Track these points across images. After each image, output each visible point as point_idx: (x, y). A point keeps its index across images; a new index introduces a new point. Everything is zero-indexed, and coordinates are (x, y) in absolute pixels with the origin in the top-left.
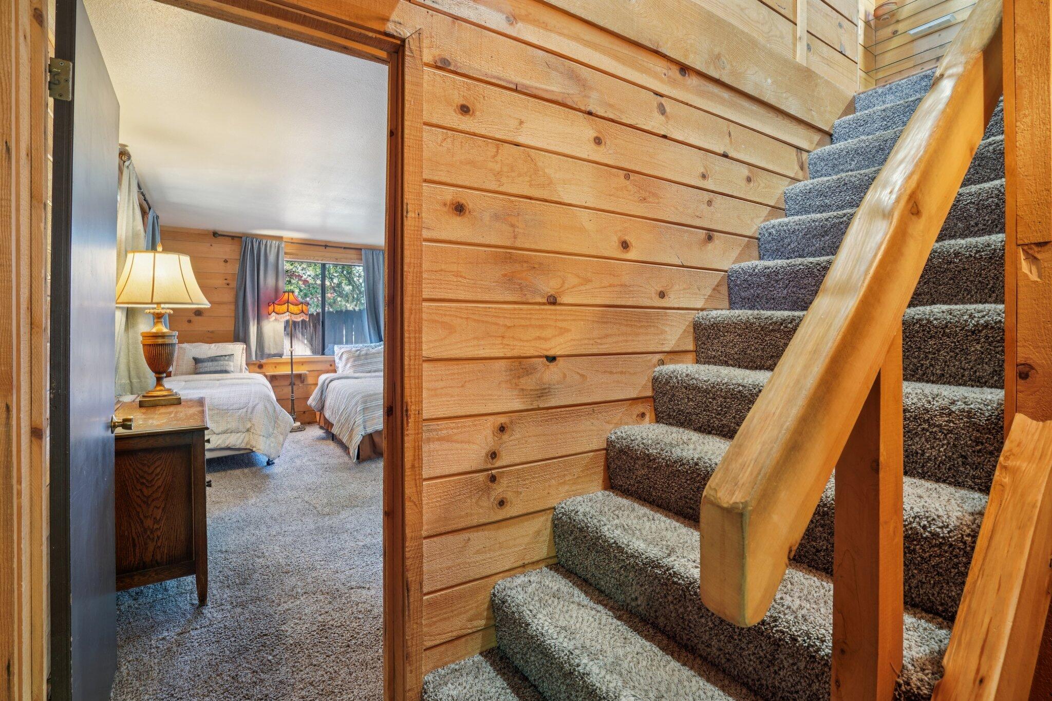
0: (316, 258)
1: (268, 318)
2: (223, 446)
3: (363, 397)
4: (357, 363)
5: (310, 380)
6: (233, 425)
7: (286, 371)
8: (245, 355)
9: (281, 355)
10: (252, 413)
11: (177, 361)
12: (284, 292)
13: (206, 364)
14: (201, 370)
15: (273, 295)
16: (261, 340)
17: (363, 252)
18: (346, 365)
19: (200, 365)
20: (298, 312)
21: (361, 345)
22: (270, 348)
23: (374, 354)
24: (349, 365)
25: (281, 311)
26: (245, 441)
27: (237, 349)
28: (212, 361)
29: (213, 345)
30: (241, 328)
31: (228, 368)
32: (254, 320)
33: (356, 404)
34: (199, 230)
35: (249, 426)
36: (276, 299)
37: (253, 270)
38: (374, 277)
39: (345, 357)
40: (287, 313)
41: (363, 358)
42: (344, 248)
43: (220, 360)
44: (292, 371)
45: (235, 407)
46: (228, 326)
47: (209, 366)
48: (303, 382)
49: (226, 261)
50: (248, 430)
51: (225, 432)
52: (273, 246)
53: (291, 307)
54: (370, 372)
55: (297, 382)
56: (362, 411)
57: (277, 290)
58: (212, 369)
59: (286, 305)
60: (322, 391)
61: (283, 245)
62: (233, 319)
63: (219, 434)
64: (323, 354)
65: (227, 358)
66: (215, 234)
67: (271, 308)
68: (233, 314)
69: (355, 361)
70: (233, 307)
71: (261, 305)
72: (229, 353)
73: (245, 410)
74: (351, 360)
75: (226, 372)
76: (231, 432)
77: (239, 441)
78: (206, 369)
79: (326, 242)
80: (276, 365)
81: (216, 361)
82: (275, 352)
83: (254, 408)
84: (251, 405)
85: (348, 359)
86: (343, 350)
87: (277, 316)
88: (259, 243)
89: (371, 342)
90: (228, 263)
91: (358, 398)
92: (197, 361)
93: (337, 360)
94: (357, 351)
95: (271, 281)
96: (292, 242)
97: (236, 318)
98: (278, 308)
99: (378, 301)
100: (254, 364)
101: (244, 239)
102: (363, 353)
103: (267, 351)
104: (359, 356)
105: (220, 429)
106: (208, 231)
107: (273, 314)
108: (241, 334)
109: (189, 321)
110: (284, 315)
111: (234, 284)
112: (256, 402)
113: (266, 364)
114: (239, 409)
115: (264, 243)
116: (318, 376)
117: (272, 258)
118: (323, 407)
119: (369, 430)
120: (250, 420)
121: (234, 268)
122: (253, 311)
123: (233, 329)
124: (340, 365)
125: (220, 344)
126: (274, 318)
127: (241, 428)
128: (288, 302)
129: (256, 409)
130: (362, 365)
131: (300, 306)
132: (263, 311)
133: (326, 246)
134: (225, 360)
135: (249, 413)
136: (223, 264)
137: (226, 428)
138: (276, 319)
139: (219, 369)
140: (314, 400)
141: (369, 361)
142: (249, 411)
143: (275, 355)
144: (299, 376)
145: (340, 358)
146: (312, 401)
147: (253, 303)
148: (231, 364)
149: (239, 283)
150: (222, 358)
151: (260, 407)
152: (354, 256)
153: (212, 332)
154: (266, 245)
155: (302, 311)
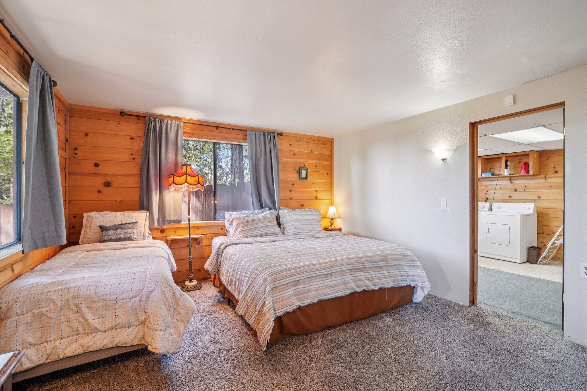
0: (209, 137)
1: (168, 189)
2: (110, 346)
3: (271, 274)
4: (245, 228)
5: (205, 243)
6: (123, 319)
7: (184, 235)
8: (148, 222)
9: (179, 222)
10: (146, 302)
11: (85, 229)
12: (183, 165)
13: (110, 232)
14: (106, 238)
15: (173, 168)
16: (162, 207)
17: (248, 133)
18: (236, 230)
19: (105, 233)
20: (196, 183)
21: (247, 212)
22: (171, 215)
23: (260, 220)
24: (239, 230)
25: (180, 182)
26: (138, 337)
27: (141, 216)
28: (117, 229)
29: (119, 213)
30: (145, 198)
31: (131, 236)
32: (156, 190)
33: (264, 283)
34: (108, 109)
35: (142, 318)
36: (176, 172)
37: (156, 147)
38: (256, 154)
39: (235, 223)
40: (185, 184)
41: (250, 223)
42: (233, 129)
43: (124, 228)
44: (190, 235)
45: (125, 295)
46: (134, 196)
47: (113, 233)
48: (198, 244)
49: (132, 138)
50: (142, 323)
51: (114, 328)
52: (173, 124)
53: (189, 178)
54: (256, 236)
55: (194, 244)
56: (271, 292)
57: (176, 164)
58: (116, 237)
59: (185, 176)
60: (218, 256)
61: (182, 125)
62: (139, 189)
63: (105, 331)
64: (215, 219)
65: (130, 226)
66: (123, 114)
67: (171, 179)
68: (138, 186)
69: (244, 226)
70: (138, 179)
71: (163, 178)
72: (133, 221)
73: (138, 299)
74: (241, 225)
75: (130, 239)
76: (121, 327)
77: (131, 338)
78: (111, 237)
79: (217, 123)
80: (176, 229)
81: (121, 228)
82: (175, 219)
83: (149, 295)
84: (145, 292)
85: (238, 225)
86: (233, 217)
87: (176, 186)
88: (161, 123)
89: (254, 209)
90: (134, 140)
91: (265, 274)
92: (102, 229)
93: (227, 225)
94: (246, 217)
95: (171, 156)
96: (189, 122)
97: (141, 188)
98: (177, 179)
99: (260, 175)
100: (157, 229)
101: (147, 118)
102: (251, 219)
103: (168, 218)
104: (247, 222)
105: (107, 325)
106: (116, 111)
107: (173, 185)
108: (145, 203)
109: (99, 192)
110: (183, 186)
111: (139, 159)
112: (152, 288)
113: (167, 229)
114: (131, 298)
115: (165, 123)
116: (212, 239)
117: (172, 136)
118: (219, 271)
119: (280, 313)
120: (144, 311)
121: (139, 144)
122: (156, 182)
123: (138, 198)
124: (231, 230)
125: (126, 213)
126: (173, 189)
127: (134, 321)
128: (186, 174)
129: (152, 296)
130: (250, 230)
131: (197, 178)
132: (165, 183)
133: (217, 127)
134: (129, 228)
135: (143, 302)
136: (129, 140)
137: (113, 324)
138: (175, 190)
139: (122, 236)
140: (211, 264)
141: (256, 226)
142: (144, 299)
143: (175, 221)
144: (196, 239)
145: (231, 224)
146: (208, 265)
147: (156, 175)
148: (135, 231)
149: (143, 157)
150: (126, 226)
151: (157, 294)
152: (241, 137)
153: (120, 201)
154: (167, 124)
155: (199, 183)
